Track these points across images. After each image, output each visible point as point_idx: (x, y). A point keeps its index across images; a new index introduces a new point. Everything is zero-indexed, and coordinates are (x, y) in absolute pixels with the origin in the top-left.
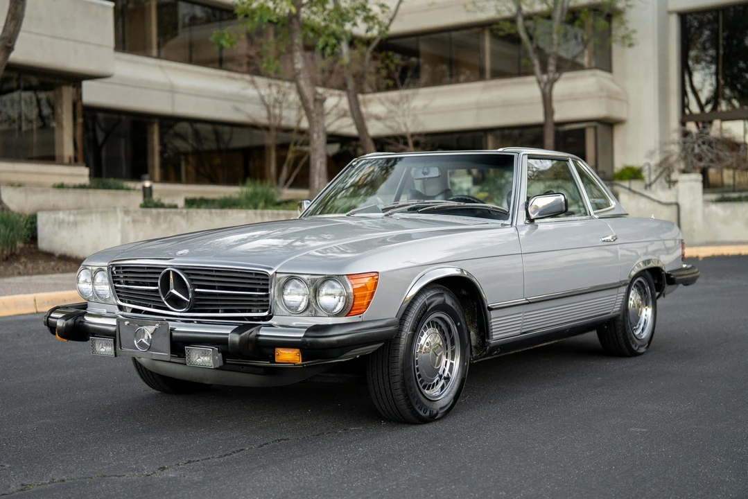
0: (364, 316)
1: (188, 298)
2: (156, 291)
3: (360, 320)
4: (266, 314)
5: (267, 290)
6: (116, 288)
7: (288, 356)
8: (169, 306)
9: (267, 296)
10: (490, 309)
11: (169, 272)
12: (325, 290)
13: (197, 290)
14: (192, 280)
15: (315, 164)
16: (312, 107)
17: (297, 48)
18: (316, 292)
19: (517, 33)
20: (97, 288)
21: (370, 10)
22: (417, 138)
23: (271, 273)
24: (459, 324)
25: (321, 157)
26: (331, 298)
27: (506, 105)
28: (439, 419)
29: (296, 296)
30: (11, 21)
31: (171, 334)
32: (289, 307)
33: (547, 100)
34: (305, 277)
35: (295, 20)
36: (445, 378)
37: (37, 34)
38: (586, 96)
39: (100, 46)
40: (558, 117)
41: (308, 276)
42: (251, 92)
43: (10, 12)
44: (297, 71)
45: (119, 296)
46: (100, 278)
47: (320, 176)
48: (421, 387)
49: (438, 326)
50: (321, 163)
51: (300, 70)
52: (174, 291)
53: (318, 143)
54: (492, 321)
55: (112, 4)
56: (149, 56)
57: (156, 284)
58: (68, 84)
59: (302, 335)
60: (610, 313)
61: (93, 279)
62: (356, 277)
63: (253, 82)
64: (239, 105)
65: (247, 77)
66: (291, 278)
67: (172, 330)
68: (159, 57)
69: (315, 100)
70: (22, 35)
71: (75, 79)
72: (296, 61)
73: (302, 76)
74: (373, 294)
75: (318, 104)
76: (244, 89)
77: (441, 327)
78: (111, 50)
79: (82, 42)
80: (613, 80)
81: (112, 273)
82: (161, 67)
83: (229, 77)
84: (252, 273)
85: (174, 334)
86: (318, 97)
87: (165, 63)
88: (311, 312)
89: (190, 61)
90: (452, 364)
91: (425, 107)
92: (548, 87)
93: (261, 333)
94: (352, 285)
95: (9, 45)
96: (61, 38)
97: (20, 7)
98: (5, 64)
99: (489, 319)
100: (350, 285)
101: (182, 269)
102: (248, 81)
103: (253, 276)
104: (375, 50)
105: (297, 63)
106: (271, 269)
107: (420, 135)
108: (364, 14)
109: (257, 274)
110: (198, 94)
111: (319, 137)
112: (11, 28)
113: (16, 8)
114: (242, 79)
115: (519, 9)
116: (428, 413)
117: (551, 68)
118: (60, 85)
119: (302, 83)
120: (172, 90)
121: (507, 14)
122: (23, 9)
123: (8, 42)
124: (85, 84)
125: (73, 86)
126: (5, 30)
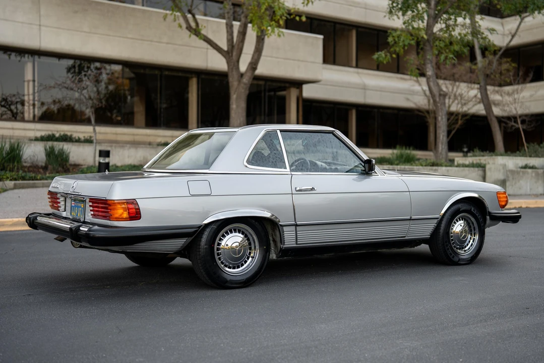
15: (440, 137)
16: (438, 100)
17: (428, 61)
22: (524, 118)
25: (444, 132)
30: (256, 52)
35: (427, 44)
37: (276, 57)
39: (314, 62)
42: (417, 88)
43: (256, 48)
47: (442, 144)
50: (443, 136)
51: (430, 76)
53: (442, 122)
55: (322, 37)
56: (351, 66)
58: (295, 87)
63: (418, 81)
64: (410, 97)
65: (414, 78)
68: (357, 66)
69: (440, 95)
70: (262, 59)
71: (298, 84)
72: (428, 70)
73: (431, 79)
75: (442, 98)
76: (413, 86)
78: (321, 63)
79: (302, 61)
82: (358, 73)
86: (442, 93)
87: (360, 70)
89: (378, 69)
91: (531, 96)
95: (254, 66)
96: (290, 59)
97: (261, 44)
98: (252, 77)
102: (415, 81)
107: (526, 115)
110: (381, 90)
111: (442, 119)
112: (256, 57)
113: (259, 45)
114: (410, 79)
118: (289, 87)
119: (432, 84)
120: (365, 88)
122: (263, 46)
123: (253, 65)
124: (305, 87)
125: (298, 88)
126: (252, 58)
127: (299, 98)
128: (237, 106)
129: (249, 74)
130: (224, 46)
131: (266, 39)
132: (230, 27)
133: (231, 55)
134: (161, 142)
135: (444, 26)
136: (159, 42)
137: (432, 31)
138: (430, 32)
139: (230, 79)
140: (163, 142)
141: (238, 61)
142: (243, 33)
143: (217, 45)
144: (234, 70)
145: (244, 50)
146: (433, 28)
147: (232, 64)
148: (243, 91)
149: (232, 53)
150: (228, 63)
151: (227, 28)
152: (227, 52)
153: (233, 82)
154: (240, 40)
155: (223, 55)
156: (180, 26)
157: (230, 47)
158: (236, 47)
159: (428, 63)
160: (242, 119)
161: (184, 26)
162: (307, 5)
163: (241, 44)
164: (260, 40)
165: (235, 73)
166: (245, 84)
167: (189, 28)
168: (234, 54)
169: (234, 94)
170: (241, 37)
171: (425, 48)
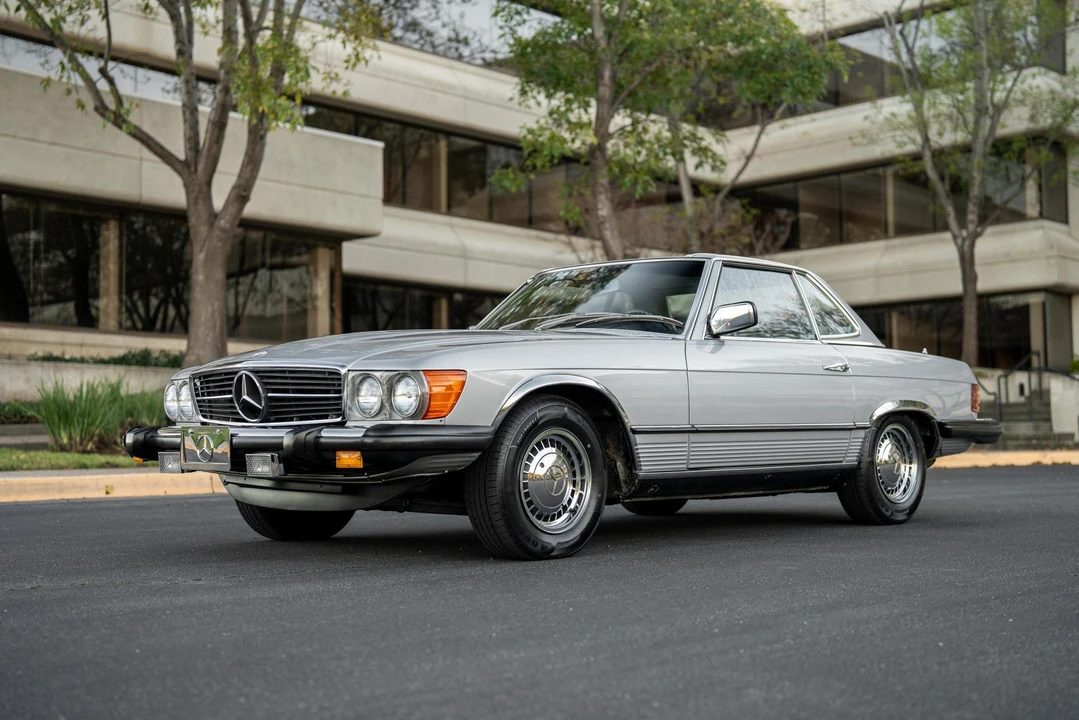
0: (447, 420)
1: (261, 405)
2: (231, 400)
3: (442, 423)
4: (339, 419)
5: (339, 392)
6: (198, 401)
7: (349, 460)
8: (245, 417)
9: (340, 398)
10: (635, 432)
11: (241, 376)
12: (401, 389)
13: (269, 395)
14: (266, 384)
17: (601, 189)
18: (390, 391)
19: (924, 173)
20: (182, 404)
21: (701, 139)
23: (343, 371)
24: (589, 446)
26: (406, 397)
27: (916, 270)
28: (555, 557)
29: (370, 397)
30: (248, 164)
31: (232, 439)
32: (363, 410)
33: (967, 262)
34: (378, 374)
35: (598, 154)
36: (571, 511)
37: (287, 183)
38: (1029, 257)
39: (364, 196)
40: (983, 284)
41: (381, 373)
42: (567, 255)
43: (247, 154)
44: (601, 219)
45: (201, 411)
46: (185, 392)
48: (528, 510)
49: (559, 446)
51: (605, 218)
52: (246, 397)
54: (639, 446)
55: (380, 145)
56: (437, 211)
57: (230, 392)
58: (326, 246)
59: (361, 435)
60: (841, 462)
61: (178, 394)
62: (437, 373)
63: (570, 244)
65: (563, 237)
66: (366, 376)
67: (232, 436)
68: (450, 210)
69: (626, 257)
71: (334, 240)
72: (600, 206)
73: (607, 225)
74: (458, 395)
76: (560, 252)
77: (564, 448)
78: (379, 202)
80: (1070, 234)
81: (195, 384)
82: (451, 226)
83: (538, 238)
84: (324, 373)
85: (234, 441)
87: (456, 220)
88: (385, 414)
89: (490, 218)
90: (581, 495)
92: (967, 243)
93: (323, 434)
94: (428, 382)
95: (244, 194)
96: (316, 188)
97: (258, 148)
98: (237, 222)
99: (633, 444)
100: (425, 382)
101: (255, 371)
102: (564, 243)
103: (327, 376)
104: (726, 197)
105: (602, 209)
106: (343, 367)
108: (695, 145)
109: (330, 373)
110: (497, 259)
112: (247, 174)
113: (254, 149)
114: (555, 240)
115: (926, 139)
116: (539, 547)
117: (972, 217)
118: (315, 247)
119: (608, 234)
120: (465, 255)
121: (910, 148)
122: (262, 151)
123: (242, 193)
124: (346, 246)
125: (331, 248)
126: (240, 176)
127: (335, 271)
128: (207, 277)
129: (232, 210)
130: (179, 150)
131: (270, 137)
132: (191, 110)
133: (193, 169)
134: (36, 353)
135: (628, 121)
136: (33, 140)
137: (607, 128)
138: (602, 130)
139: (192, 220)
140: (40, 354)
141: (209, 183)
142: (219, 125)
143: (162, 148)
144: (201, 202)
145: (221, 166)
146: (609, 122)
147: (197, 188)
148: (219, 245)
149: (196, 166)
150: (186, 186)
151: (184, 113)
152: (186, 163)
153: (198, 227)
154: (214, 139)
155: (176, 170)
156: (81, 105)
157: (191, 154)
158: (204, 153)
159: (601, 193)
160: (216, 304)
161: (90, 103)
162: (354, 65)
163: (215, 147)
164: (257, 137)
165: (201, 207)
166: (223, 230)
167: (101, 109)
168: (201, 167)
169: (201, 251)
170: (216, 132)
171: (594, 161)
